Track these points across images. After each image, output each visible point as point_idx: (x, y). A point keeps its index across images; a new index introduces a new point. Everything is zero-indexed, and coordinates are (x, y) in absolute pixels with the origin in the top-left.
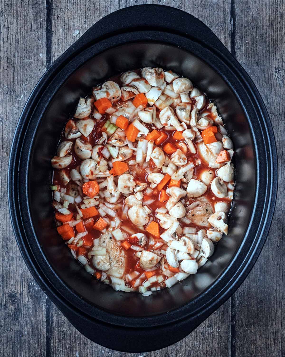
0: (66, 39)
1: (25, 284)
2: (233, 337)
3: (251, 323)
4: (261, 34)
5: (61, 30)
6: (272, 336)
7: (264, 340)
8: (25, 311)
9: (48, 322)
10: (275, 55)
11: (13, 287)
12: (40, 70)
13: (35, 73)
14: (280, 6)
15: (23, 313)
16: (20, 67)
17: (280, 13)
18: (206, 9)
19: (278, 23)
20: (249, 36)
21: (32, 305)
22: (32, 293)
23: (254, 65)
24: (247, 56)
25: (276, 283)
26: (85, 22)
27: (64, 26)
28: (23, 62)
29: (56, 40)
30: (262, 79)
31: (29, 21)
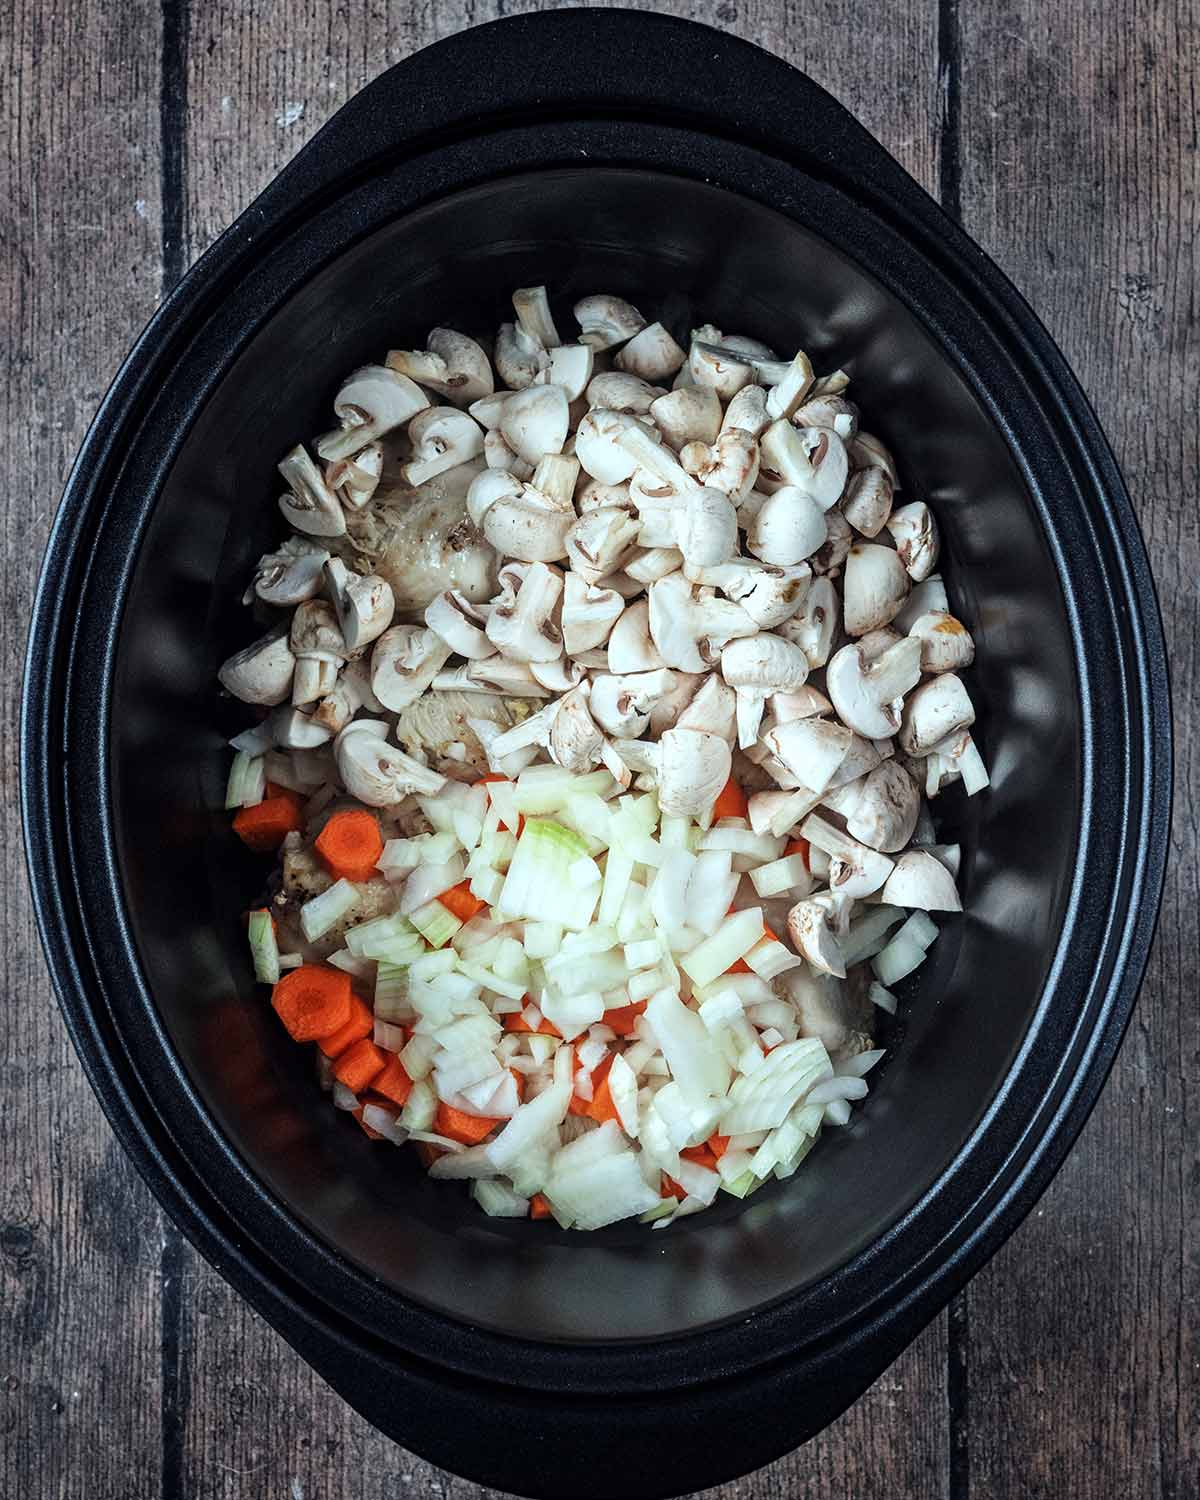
0: (249, 141)
1: (74, 1186)
2: (959, 1414)
3: (1033, 1358)
4: (1064, 135)
5: (225, 101)
6: (1122, 1412)
7: (1089, 1430)
8: (71, 1304)
9: (169, 1348)
10: (1124, 223)
11: (18, 1198)
12: (134, 269)
13: (116, 285)
14: (1143, 16)
15: (62, 1310)
16: (52, 257)
17: (1146, 46)
18: (835, 23)
19: (1139, 88)
20: (1015, 140)
21: (101, 1276)
22: (101, 1222)
23: (1038, 262)
24: (1011, 226)
25: (1136, 1186)
26: (327, 68)
27: (236, 85)
28: (62, 235)
29: (204, 144)
30: (1071, 324)
31: (87, 60)
